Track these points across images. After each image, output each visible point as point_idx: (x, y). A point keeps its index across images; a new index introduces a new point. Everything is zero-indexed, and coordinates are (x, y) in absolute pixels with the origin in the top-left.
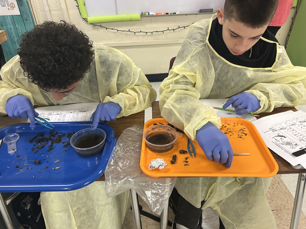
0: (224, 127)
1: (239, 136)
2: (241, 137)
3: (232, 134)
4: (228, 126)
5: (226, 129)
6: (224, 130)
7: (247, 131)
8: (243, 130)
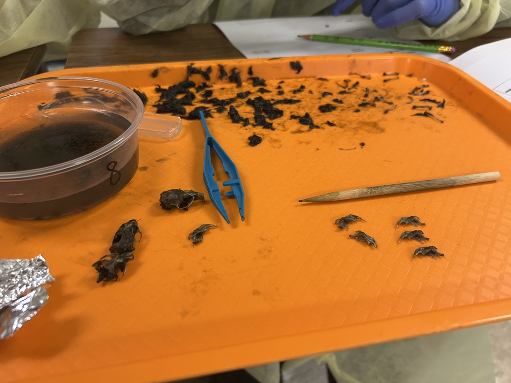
0: (350, 85)
1: (416, 111)
2: (426, 114)
3: (388, 107)
4: (364, 83)
5: (359, 91)
6: (354, 96)
7: (437, 94)
8: (426, 90)
